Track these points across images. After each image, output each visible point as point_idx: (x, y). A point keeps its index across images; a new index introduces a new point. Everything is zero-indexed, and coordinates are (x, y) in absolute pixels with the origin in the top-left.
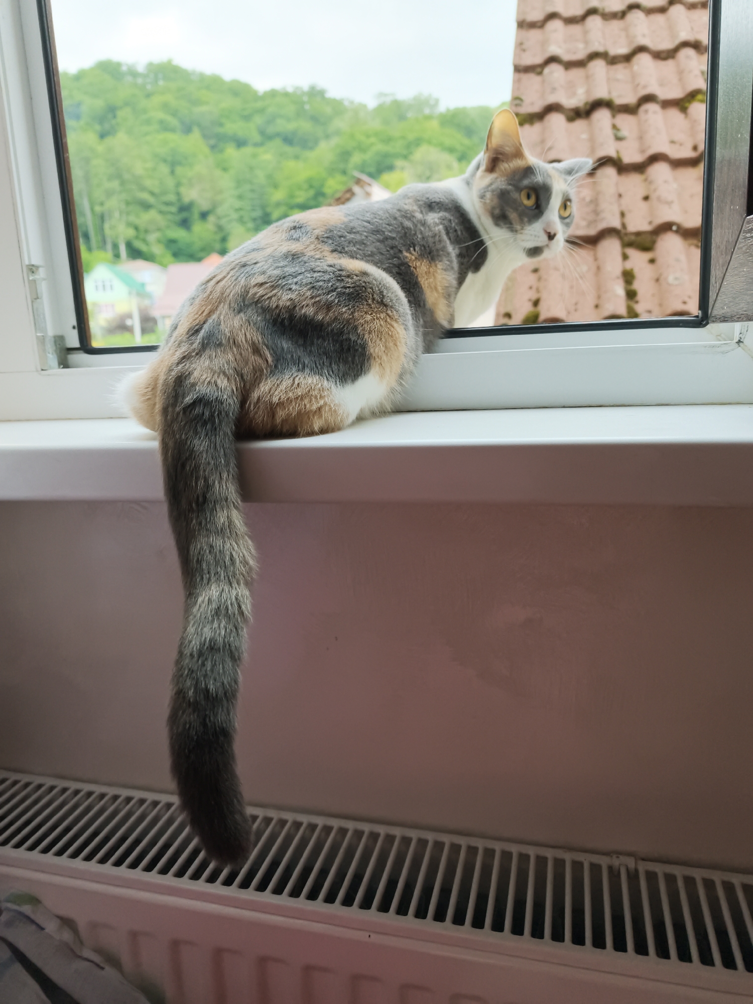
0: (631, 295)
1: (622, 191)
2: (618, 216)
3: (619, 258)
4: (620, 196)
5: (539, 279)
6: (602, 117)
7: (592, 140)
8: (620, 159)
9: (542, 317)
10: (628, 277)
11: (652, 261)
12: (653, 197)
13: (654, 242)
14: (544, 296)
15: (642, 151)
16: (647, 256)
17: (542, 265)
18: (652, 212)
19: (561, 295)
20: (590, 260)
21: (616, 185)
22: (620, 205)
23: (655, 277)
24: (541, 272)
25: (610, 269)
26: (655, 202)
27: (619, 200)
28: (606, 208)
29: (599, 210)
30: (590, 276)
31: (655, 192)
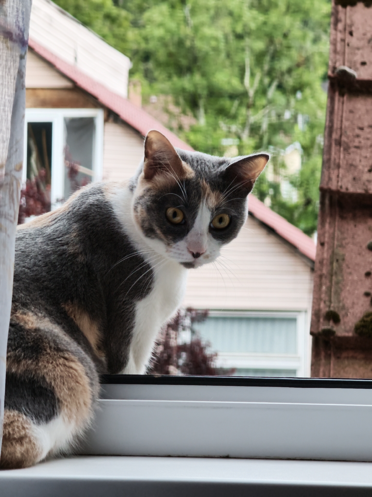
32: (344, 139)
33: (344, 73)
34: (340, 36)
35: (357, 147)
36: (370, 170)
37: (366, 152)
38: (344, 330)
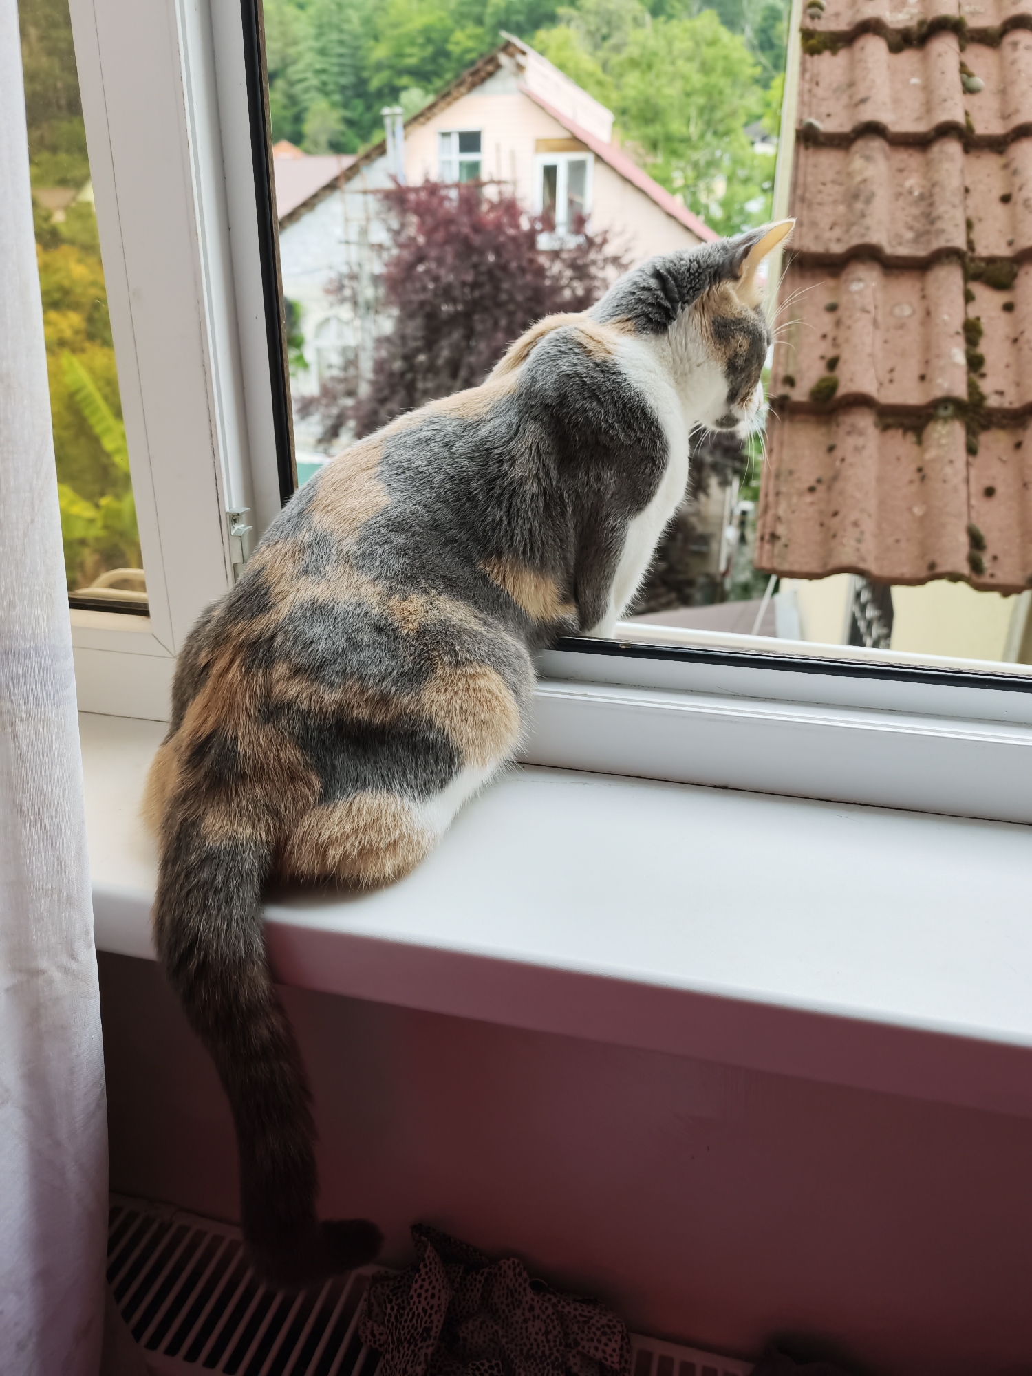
0: (975, 363)
1: (968, 183)
2: (963, 227)
3: (960, 300)
4: (967, 190)
5: (838, 323)
6: (945, 48)
7: (927, 88)
8: (970, 128)
9: (841, 391)
10: (972, 332)
11: (1008, 308)
12: (1018, 197)
13: (1014, 276)
14: (845, 354)
15: (1005, 117)
16: (1000, 298)
17: (844, 300)
18: (1014, 225)
19: (871, 355)
20: (915, 299)
21: (962, 171)
22: (966, 208)
23: (1013, 336)
24: (840, 312)
25: (946, 317)
26: (1020, 208)
27: (965, 198)
28: (946, 212)
29: (934, 214)
30: (914, 325)
31: (1020, 189)
32: (808, 195)
33: (810, 126)
34: (807, 86)
35: (820, 204)
36: (831, 228)
37: (828, 209)
38: (800, 394)
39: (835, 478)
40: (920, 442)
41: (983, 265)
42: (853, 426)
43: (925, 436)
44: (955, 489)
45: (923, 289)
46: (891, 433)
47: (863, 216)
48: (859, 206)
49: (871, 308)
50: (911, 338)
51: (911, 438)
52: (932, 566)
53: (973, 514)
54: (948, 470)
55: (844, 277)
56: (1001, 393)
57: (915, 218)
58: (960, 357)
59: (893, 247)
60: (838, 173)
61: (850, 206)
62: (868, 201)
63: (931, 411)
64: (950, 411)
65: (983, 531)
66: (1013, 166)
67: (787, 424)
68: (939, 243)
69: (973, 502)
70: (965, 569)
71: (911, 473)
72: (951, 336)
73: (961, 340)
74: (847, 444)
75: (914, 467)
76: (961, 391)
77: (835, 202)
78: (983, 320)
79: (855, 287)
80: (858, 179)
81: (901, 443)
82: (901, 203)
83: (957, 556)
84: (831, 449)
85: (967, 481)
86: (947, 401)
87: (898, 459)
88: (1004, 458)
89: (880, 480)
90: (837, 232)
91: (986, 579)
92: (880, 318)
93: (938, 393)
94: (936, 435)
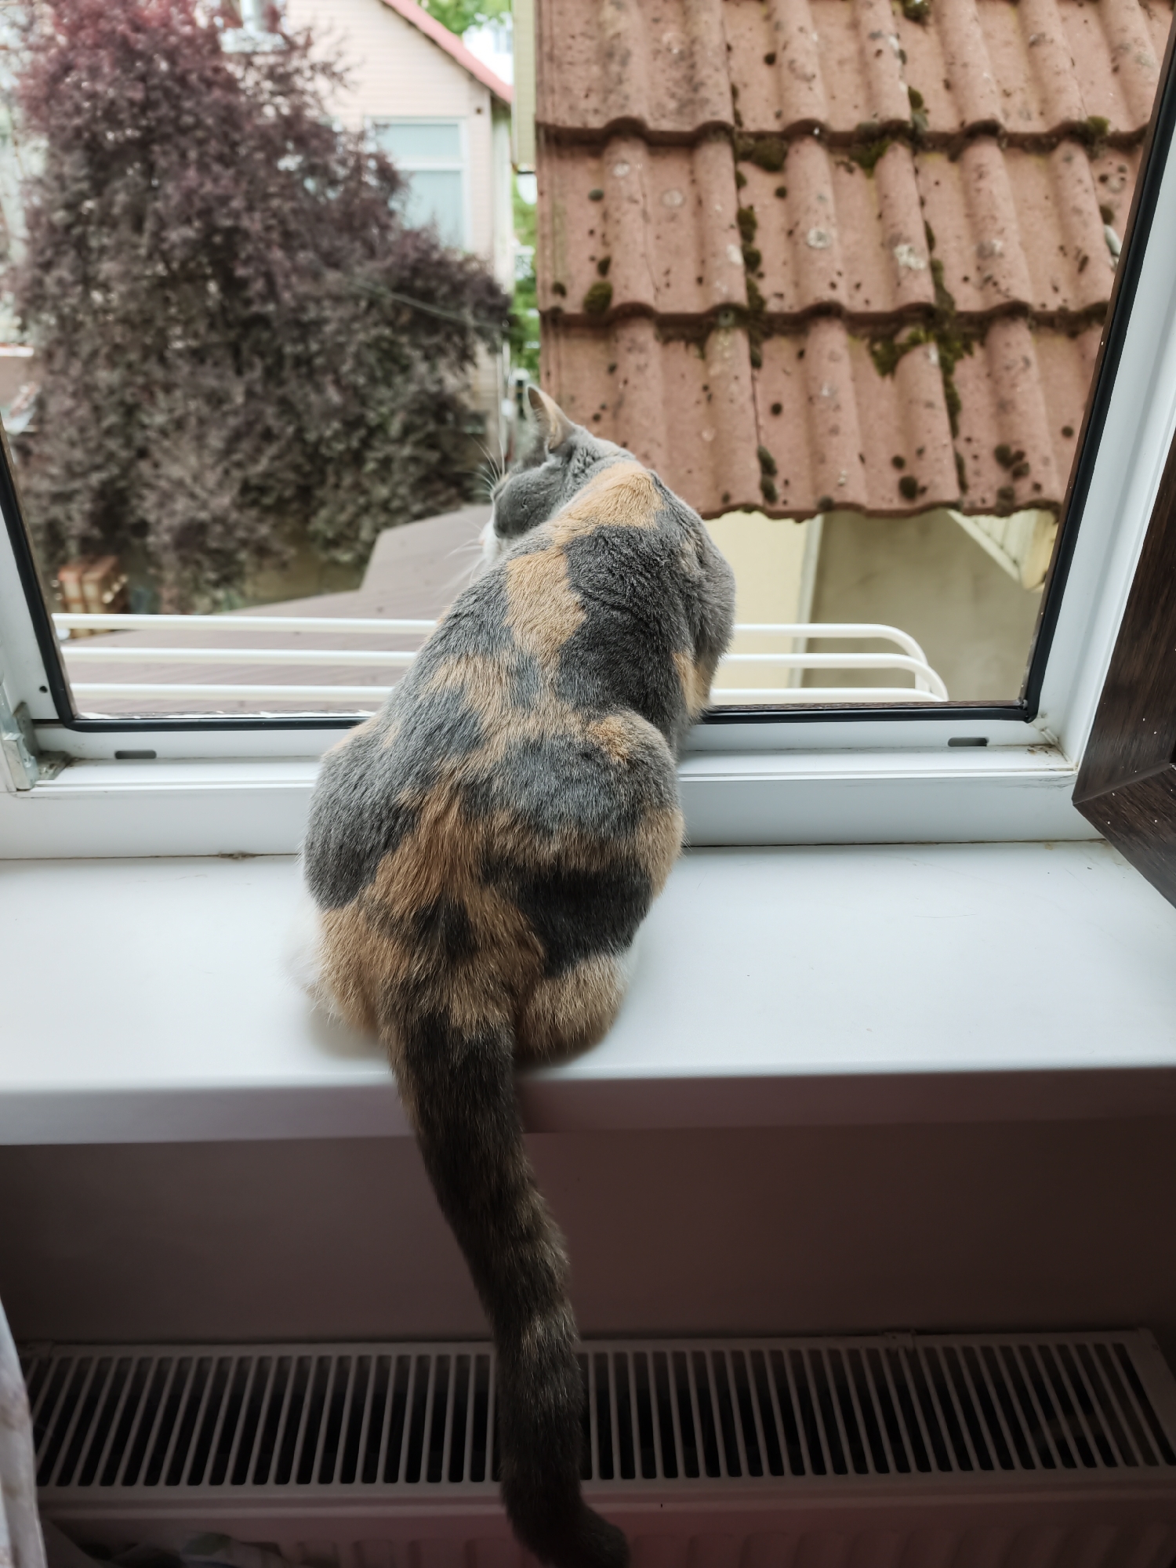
0: (752, 261)
1: (729, 38)
2: (728, 95)
3: (731, 185)
4: (729, 48)
5: (605, 216)
9: (617, 301)
10: (746, 223)
11: (781, 193)
12: (783, 58)
13: (785, 155)
14: (617, 257)
16: (772, 182)
17: (608, 187)
18: (781, 92)
19: (643, 255)
20: (684, 182)
21: (722, 24)
22: (729, 70)
23: (787, 227)
24: (607, 201)
25: (718, 207)
26: (785, 72)
27: (728, 58)
28: (709, 77)
29: (697, 79)
30: (686, 215)
31: (785, 48)
32: (556, 52)
36: (587, 96)
37: (580, 71)
38: (573, 305)
39: (619, 404)
40: (703, 356)
41: (751, 141)
42: (633, 341)
43: (708, 348)
44: (743, 410)
45: (692, 172)
46: (673, 346)
47: (620, 81)
48: (615, 68)
49: (639, 197)
50: (684, 233)
51: (694, 351)
52: (726, 498)
53: (763, 436)
54: (734, 388)
55: (606, 157)
56: (780, 296)
57: (677, 83)
58: (736, 256)
59: (656, 120)
60: (588, 22)
61: (605, 67)
62: (624, 62)
63: (712, 319)
64: (731, 319)
65: (773, 454)
66: (777, 17)
67: (562, 341)
68: (705, 117)
69: (761, 421)
70: (758, 499)
71: (697, 394)
72: (726, 231)
73: (735, 235)
74: (630, 362)
75: (699, 385)
76: (740, 296)
77: (587, 61)
78: (757, 209)
79: (621, 170)
80: (611, 32)
81: (683, 357)
82: (660, 63)
83: (748, 483)
84: (612, 369)
85: (754, 398)
86: (727, 308)
87: (683, 376)
88: (789, 369)
89: (667, 402)
90: (594, 102)
91: (779, 507)
92: (649, 209)
93: (717, 300)
94: (719, 348)
